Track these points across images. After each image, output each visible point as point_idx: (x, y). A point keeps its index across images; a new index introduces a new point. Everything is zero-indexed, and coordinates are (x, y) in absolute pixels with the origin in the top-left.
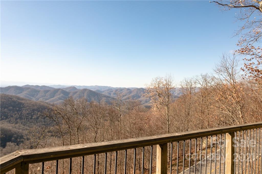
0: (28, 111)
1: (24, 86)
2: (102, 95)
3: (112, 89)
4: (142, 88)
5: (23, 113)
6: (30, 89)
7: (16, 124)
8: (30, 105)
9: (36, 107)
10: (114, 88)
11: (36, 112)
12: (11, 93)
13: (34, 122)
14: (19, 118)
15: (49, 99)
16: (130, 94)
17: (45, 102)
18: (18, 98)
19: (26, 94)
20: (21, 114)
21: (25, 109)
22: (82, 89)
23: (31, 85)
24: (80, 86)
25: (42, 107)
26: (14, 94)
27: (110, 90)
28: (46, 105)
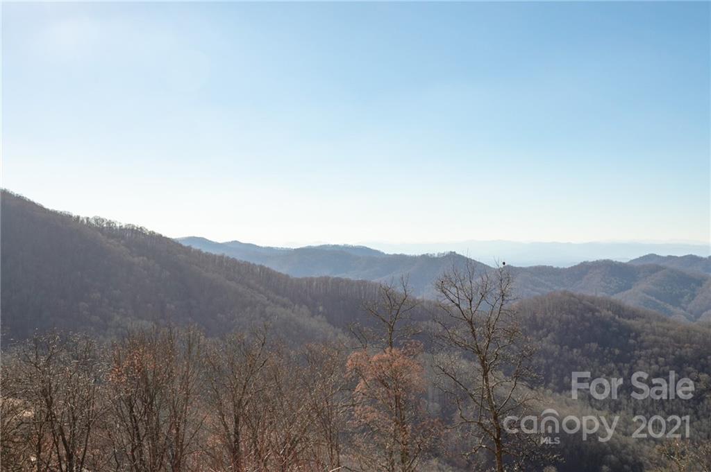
0: (657, 363)
1: (636, 260)
6: (660, 273)
8: (667, 339)
9: (688, 349)
11: (691, 368)
12: (593, 290)
14: (624, 391)
18: (619, 310)
19: (648, 294)
21: (643, 353)
23: (664, 254)
26: (600, 295)
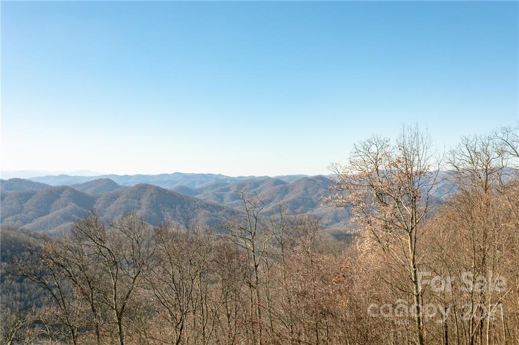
2: (197, 203)
3: (228, 182)
4: (321, 178)
10: (232, 179)
15: (32, 219)
16: (282, 198)
17: (22, 231)
22: (133, 185)
24: (127, 177)
25: (13, 246)
27: (221, 185)
28: (23, 237)
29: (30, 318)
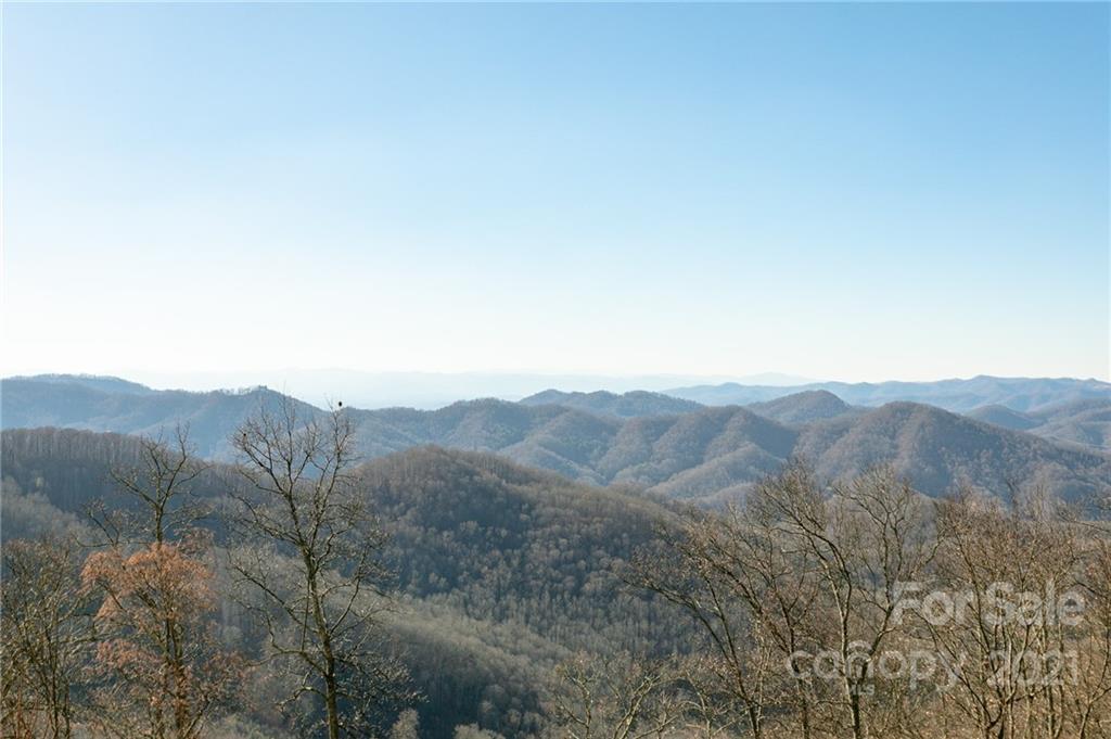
0: (557, 546)
1: (531, 398)
2: (1034, 446)
5: (532, 556)
6: (562, 417)
7: (500, 621)
8: (570, 512)
9: (598, 525)
11: (601, 552)
12: (469, 443)
13: (595, 617)
14: (514, 590)
15: (671, 474)
17: (652, 497)
18: (506, 471)
19: (546, 447)
20: (522, 564)
21: (539, 533)
22: (880, 404)
23: (568, 390)
24: (866, 387)
25: (634, 527)
26: (482, 450)
27: (1095, 405)
28: (653, 510)
29: (666, 673)
